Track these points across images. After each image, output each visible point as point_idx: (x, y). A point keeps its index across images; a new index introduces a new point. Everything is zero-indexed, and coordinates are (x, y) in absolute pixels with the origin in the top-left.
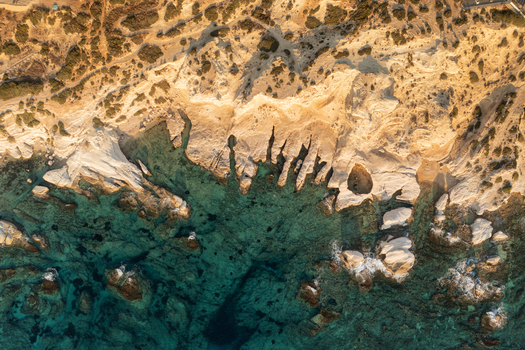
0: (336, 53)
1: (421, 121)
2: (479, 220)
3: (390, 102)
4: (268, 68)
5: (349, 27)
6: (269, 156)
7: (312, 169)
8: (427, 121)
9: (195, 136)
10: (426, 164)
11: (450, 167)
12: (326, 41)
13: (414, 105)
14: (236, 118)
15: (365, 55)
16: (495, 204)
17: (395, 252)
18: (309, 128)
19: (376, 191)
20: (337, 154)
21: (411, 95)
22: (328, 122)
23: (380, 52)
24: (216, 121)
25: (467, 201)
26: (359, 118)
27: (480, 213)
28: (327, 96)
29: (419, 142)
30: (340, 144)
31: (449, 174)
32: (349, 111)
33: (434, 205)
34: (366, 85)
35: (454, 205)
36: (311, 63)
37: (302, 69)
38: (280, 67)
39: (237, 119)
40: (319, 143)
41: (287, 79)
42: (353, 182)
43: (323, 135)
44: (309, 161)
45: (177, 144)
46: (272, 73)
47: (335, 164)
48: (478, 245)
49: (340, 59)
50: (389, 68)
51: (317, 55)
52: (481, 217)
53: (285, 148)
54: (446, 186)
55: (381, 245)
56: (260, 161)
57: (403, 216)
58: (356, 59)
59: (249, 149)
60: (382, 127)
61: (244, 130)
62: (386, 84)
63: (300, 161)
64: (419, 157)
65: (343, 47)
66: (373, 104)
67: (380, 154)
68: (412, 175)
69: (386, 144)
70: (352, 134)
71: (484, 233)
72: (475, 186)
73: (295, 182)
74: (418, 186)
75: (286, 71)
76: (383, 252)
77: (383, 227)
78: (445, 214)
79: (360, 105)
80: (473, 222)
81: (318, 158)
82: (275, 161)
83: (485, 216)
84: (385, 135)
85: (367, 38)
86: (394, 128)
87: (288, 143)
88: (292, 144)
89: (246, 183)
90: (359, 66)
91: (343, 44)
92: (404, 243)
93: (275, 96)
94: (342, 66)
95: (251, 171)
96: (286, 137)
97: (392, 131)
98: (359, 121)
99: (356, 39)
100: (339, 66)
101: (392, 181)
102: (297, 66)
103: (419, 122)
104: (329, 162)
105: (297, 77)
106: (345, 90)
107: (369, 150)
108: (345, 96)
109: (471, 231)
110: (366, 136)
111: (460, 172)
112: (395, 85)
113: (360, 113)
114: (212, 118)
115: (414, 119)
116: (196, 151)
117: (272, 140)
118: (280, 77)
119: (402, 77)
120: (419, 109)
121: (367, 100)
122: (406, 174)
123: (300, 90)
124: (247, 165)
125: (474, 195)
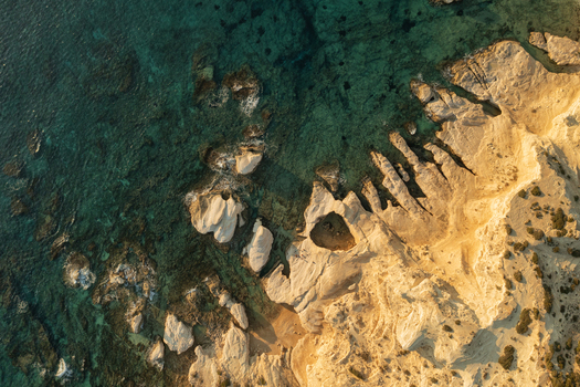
0: (532, 316)
1: (357, 363)
2: (191, 341)
3: (412, 338)
4: (571, 211)
5: (562, 361)
6: (440, 144)
7: (388, 186)
8: (351, 369)
9: (531, 66)
10: (299, 332)
11: (275, 358)
12: (560, 316)
13: (385, 369)
14: (522, 131)
15: (502, 353)
16: (195, 376)
17: (221, 213)
18: (443, 218)
19: (307, 244)
20: (385, 227)
21: (402, 375)
22: (436, 246)
23: (493, 377)
24: (534, 105)
25: (222, 346)
26: (417, 284)
27: (197, 350)
28: (474, 265)
29: (332, 342)
30: (396, 241)
31: (268, 351)
32: (433, 279)
33: (244, 304)
34: (458, 323)
35: (228, 328)
36: (540, 272)
37: (540, 255)
38: (562, 228)
39: (520, 132)
40: (415, 217)
41: (537, 225)
42: (337, 225)
43: (423, 229)
44: (400, 189)
45: (535, 38)
46: (560, 210)
47: (375, 219)
48: (164, 319)
49: (519, 315)
50: (460, 372)
51: (548, 289)
52: (193, 348)
53: (436, 171)
54: (256, 335)
55: (240, 205)
56: (441, 130)
57: (255, 257)
58: (506, 337)
59: (466, 123)
60: (383, 306)
61: (497, 134)
62: (440, 351)
63: (407, 178)
64: (313, 329)
65: (535, 331)
66: (423, 314)
67: (349, 281)
68: (297, 303)
69: (357, 297)
70: (400, 262)
71: (172, 335)
72: (232, 369)
73: (383, 155)
74: (278, 301)
75: (551, 232)
76: (231, 201)
77: (258, 222)
78: (225, 309)
79: (435, 296)
80: (194, 334)
81: (395, 204)
82: (428, 147)
83: (190, 353)
84: (369, 306)
85: (527, 374)
86: (371, 323)
87: (441, 179)
88: (437, 183)
89: (423, 93)
90: (491, 334)
91: (541, 335)
92: (224, 231)
93: (523, 194)
94: (507, 311)
95: (435, 109)
96: (452, 181)
97: (369, 319)
98: (412, 281)
99: (536, 356)
100: (511, 307)
101: (306, 272)
102: (548, 251)
103: (357, 360)
104: (382, 214)
105: (532, 241)
106: (467, 293)
107: (364, 272)
108: (459, 289)
109: (184, 323)
110: (385, 279)
111: (260, 364)
112: (429, 364)
113: (423, 289)
114: (543, 101)
115: (366, 357)
116: (509, 55)
117: (459, 162)
118: (548, 219)
119: (435, 381)
120: (375, 373)
121: (436, 310)
122: (303, 296)
123: (510, 232)
124: (446, 108)
125: (223, 359)
